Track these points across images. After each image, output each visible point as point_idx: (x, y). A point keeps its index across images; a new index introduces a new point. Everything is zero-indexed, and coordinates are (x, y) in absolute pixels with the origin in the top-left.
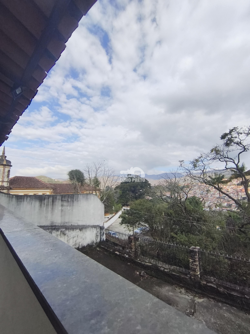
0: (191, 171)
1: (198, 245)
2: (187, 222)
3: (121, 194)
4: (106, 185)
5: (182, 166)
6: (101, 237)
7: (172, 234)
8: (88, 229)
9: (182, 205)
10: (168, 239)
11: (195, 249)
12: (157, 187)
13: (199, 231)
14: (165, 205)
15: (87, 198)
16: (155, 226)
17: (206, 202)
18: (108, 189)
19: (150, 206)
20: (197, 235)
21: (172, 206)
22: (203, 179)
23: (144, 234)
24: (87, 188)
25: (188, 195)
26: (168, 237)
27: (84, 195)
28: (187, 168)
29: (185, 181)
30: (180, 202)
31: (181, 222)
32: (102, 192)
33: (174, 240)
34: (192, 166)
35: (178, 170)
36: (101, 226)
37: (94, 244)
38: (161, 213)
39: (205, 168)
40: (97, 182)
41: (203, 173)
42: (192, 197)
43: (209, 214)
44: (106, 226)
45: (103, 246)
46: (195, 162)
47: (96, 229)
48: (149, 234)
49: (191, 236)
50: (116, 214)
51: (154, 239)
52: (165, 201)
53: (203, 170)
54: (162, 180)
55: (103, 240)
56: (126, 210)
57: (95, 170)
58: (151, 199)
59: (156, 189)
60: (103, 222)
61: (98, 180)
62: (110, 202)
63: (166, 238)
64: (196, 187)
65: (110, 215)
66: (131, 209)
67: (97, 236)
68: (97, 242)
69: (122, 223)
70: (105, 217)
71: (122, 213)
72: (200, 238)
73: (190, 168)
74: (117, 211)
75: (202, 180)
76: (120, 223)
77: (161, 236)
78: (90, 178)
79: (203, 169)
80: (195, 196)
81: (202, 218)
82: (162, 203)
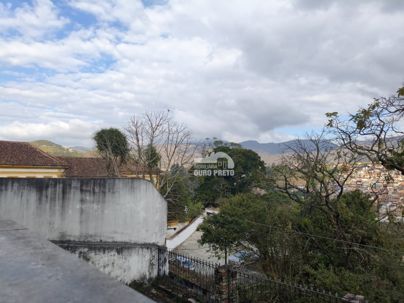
0: (354, 137)
1: (362, 292)
2: (339, 244)
3: (203, 182)
4: (172, 163)
5: (334, 125)
6: (161, 267)
7: (307, 267)
8: (134, 250)
9: (331, 209)
10: (297, 278)
11: (353, 299)
12: (277, 169)
13: (365, 265)
14: (294, 207)
15: (132, 188)
16: (271, 249)
17: (381, 205)
18: (176, 171)
19: (262, 208)
20: (360, 272)
21: (309, 210)
22: (378, 153)
23: (248, 267)
24: (134, 168)
25: (344, 189)
26: (298, 273)
27: (127, 180)
28: (344, 129)
29: (340, 157)
30: (326, 201)
31: (327, 245)
32: (163, 177)
33: (310, 280)
34: (355, 126)
35: (324, 133)
36: (160, 244)
37: (146, 282)
38: (286, 223)
39: (384, 129)
40: (153, 156)
41: (379, 141)
42: (352, 192)
43: (387, 230)
44: (171, 245)
45: (163, 285)
46: (362, 115)
47: (149, 251)
48: (259, 266)
49: (348, 274)
50: (191, 222)
51: (268, 276)
52: (295, 198)
53: (380, 135)
54: (290, 154)
55: (164, 274)
56: (211, 215)
57: (150, 131)
58: (265, 195)
59: (275, 172)
60: (165, 236)
61: (155, 151)
62: (180, 199)
63: (294, 275)
64: (362, 172)
65: (180, 224)
66: (223, 212)
67: (152, 265)
68: (152, 278)
69: (203, 241)
70: (169, 227)
71: (204, 222)
72: (367, 279)
73: (350, 130)
74: (193, 218)
75: (375, 156)
76: (199, 241)
77: (282, 270)
78: (138, 146)
79: (378, 133)
80: (359, 190)
81: (372, 238)
82: (287, 202)
